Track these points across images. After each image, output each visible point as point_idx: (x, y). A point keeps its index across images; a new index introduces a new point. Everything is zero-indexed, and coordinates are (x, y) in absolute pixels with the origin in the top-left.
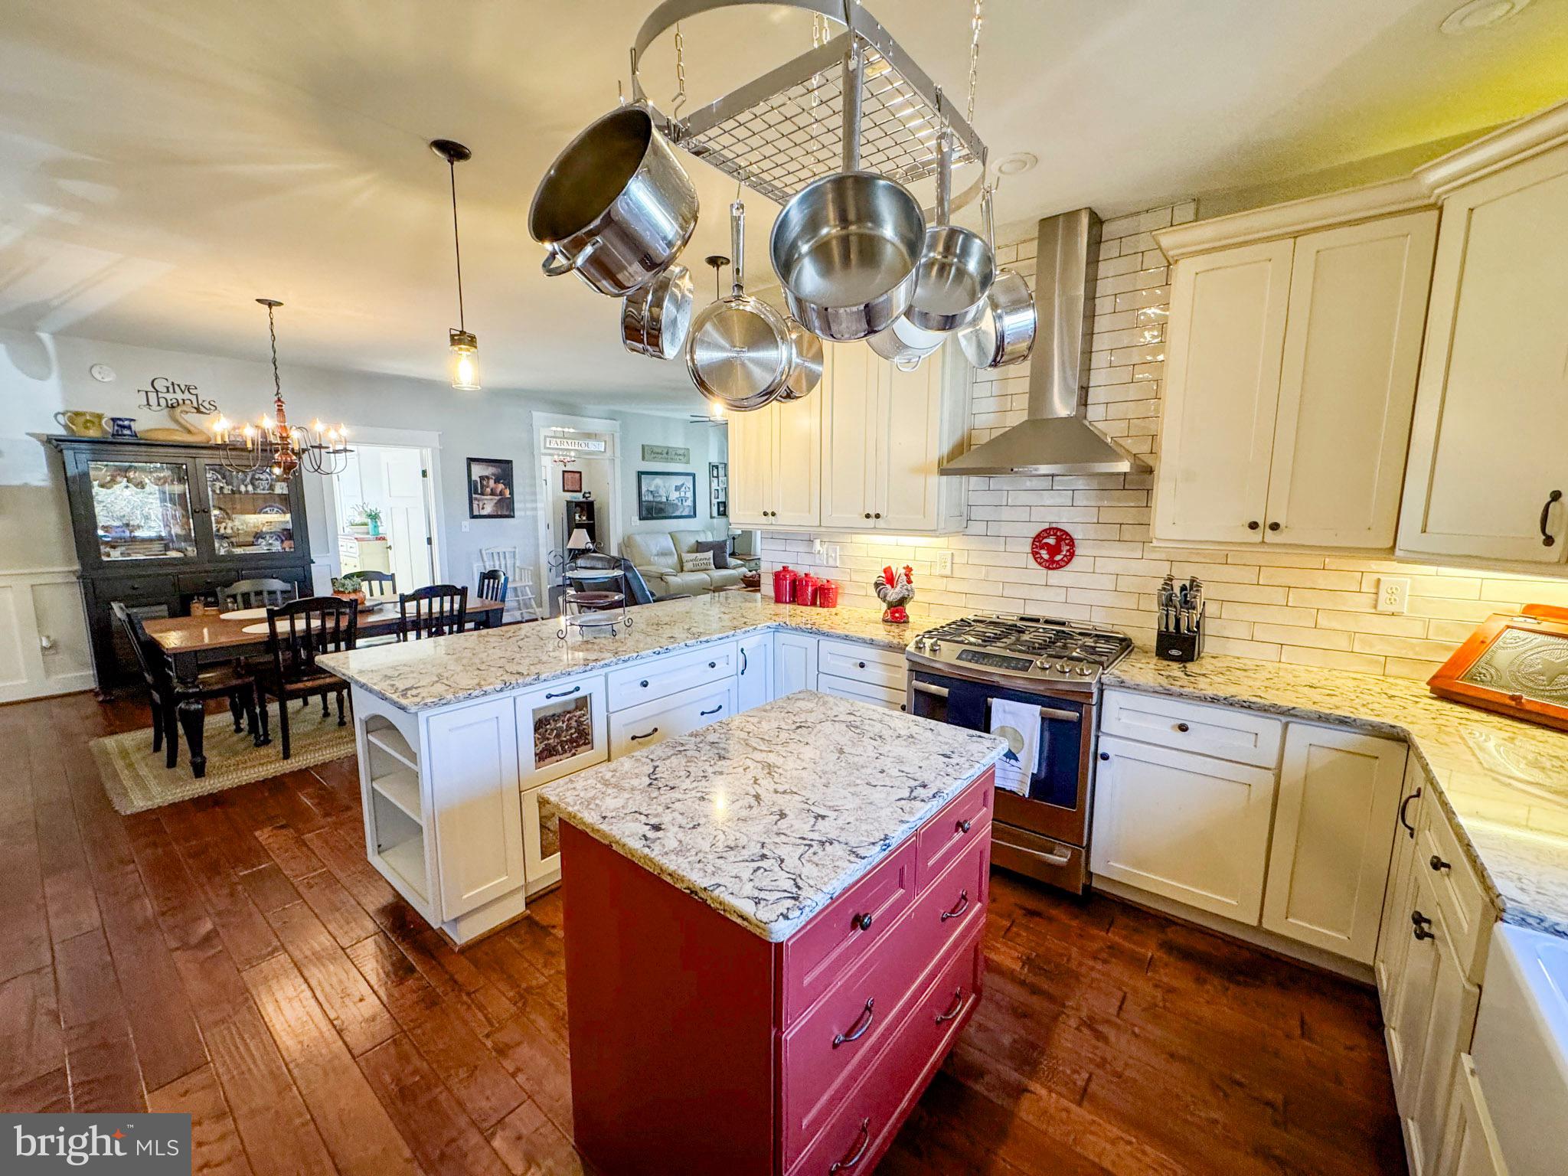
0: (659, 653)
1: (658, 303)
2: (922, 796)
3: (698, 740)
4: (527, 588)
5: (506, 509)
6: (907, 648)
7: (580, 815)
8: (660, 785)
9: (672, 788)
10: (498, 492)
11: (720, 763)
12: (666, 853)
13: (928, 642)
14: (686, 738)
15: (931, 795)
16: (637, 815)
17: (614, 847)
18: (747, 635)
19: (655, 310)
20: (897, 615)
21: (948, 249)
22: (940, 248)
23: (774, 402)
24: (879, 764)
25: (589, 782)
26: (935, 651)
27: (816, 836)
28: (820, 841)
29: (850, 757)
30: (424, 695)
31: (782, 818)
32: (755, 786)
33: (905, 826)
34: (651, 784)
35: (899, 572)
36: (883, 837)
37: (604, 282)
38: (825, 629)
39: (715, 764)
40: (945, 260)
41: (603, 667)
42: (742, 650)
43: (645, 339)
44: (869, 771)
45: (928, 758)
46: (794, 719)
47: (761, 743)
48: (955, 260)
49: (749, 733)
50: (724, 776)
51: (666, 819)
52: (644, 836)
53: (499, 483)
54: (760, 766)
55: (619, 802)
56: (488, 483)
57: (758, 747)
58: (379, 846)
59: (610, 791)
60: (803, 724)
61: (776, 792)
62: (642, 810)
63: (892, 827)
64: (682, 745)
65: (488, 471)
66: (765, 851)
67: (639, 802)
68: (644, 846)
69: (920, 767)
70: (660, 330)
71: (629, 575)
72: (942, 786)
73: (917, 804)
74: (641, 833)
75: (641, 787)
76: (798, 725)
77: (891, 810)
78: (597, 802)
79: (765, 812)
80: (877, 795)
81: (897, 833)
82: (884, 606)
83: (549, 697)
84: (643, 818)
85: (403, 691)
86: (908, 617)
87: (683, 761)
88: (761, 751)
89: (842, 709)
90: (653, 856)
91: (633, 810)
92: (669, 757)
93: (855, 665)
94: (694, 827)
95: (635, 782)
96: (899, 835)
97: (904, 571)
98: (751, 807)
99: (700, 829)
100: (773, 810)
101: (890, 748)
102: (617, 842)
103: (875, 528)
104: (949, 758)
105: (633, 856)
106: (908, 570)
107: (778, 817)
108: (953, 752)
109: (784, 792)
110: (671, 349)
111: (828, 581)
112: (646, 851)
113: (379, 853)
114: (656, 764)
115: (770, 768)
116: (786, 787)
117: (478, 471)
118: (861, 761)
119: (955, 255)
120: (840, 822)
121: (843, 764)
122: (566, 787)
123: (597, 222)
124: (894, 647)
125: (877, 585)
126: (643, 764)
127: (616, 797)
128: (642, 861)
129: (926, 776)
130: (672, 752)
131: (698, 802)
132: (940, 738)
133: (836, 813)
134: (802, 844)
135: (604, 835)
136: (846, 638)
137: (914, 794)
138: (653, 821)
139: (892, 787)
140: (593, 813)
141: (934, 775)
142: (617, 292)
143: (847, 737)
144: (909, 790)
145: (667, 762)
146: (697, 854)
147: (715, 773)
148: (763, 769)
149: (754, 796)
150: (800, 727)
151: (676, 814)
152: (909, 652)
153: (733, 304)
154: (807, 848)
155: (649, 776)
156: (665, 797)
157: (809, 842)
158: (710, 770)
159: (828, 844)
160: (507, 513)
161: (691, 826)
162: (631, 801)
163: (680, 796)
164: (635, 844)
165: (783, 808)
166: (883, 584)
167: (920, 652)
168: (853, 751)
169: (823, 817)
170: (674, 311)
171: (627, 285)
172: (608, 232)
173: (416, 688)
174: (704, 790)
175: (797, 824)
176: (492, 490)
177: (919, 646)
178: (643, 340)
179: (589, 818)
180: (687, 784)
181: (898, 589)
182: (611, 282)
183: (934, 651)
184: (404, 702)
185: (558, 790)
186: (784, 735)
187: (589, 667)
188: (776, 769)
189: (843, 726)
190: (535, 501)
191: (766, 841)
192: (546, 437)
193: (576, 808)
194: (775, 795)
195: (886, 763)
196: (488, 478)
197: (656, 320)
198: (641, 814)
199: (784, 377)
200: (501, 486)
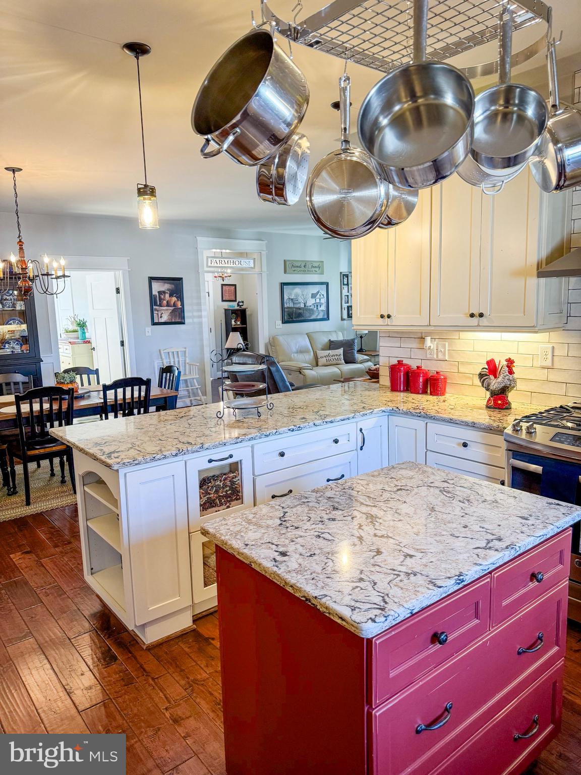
0: (293, 431)
1: (282, 164)
2: (496, 547)
3: (318, 495)
4: (195, 380)
5: (178, 318)
6: (506, 431)
7: (229, 542)
8: (288, 525)
9: (297, 528)
10: (172, 303)
11: (334, 512)
12: (289, 572)
13: (524, 425)
14: (309, 493)
15: (504, 546)
16: (271, 545)
17: (253, 566)
18: (365, 417)
19: (280, 170)
20: (500, 402)
21: (508, 102)
22: (502, 102)
23: (377, 228)
24: (464, 521)
25: (237, 520)
26: (531, 433)
27: (404, 569)
28: (406, 573)
29: (440, 514)
30: (123, 457)
31: (378, 555)
32: (359, 530)
33: (478, 568)
34: (281, 524)
35: (502, 364)
36: (458, 573)
37: (244, 157)
38: (433, 413)
39: (330, 513)
40: (507, 110)
41: (249, 440)
42: (361, 430)
43: (273, 192)
44: (454, 525)
45: (507, 519)
46: (396, 483)
47: (368, 500)
48: (515, 109)
49: (358, 492)
50: (337, 522)
51: (291, 548)
52: (274, 559)
53: (173, 297)
54: (364, 516)
55: (258, 535)
56: (165, 296)
57: (365, 503)
58: (92, 569)
59: (251, 527)
60: (402, 488)
61: (375, 535)
62: (274, 542)
63: (467, 568)
64: (306, 498)
65: (165, 287)
66: (362, 576)
67: (272, 536)
68: (274, 566)
69: (499, 525)
70: (284, 184)
71: (273, 369)
72: (515, 540)
73: (492, 552)
74: (272, 556)
75: (273, 526)
76: (399, 488)
77: (469, 555)
78: (242, 534)
79: (365, 549)
80: (459, 544)
81: (470, 572)
82: (488, 394)
83: (210, 461)
84: (274, 547)
85: (108, 454)
86: (509, 404)
87: (306, 510)
88: (367, 505)
89: (437, 478)
90: (279, 573)
91: (268, 541)
92: (296, 506)
93: (458, 444)
94: (311, 556)
95: (270, 522)
96: (471, 573)
97: (506, 363)
98: (355, 545)
99: (315, 557)
100: (372, 548)
101: (475, 510)
102: (255, 562)
103: (479, 326)
104: (527, 519)
105: (266, 572)
106: (510, 362)
107: (375, 553)
108: (530, 516)
109: (382, 536)
110: (293, 197)
111: (437, 373)
112: (275, 569)
113: (92, 574)
114: (286, 510)
115: (372, 518)
116: (384, 533)
117: (157, 287)
118: (449, 517)
119: (515, 105)
120: (424, 561)
121: (433, 519)
122: (220, 523)
123: (238, 117)
124: (495, 430)
125: (481, 376)
126: (277, 510)
127: (255, 532)
128: (272, 575)
129: (502, 533)
130: (298, 503)
131: (315, 539)
132: (521, 504)
133: (422, 554)
134: (392, 574)
135: (247, 557)
136: (451, 421)
137: (490, 545)
138: (281, 549)
139: (472, 539)
140: (239, 542)
141: (509, 532)
142: (252, 163)
143: (439, 499)
144: (486, 541)
145: (294, 510)
146: (311, 574)
147: (329, 519)
148: (367, 518)
149: (358, 537)
150: (401, 489)
151: (298, 546)
152: (506, 433)
153: (343, 156)
154: (396, 576)
155: (280, 519)
156: (290, 533)
157: (398, 573)
158: (326, 517)
159: (412, 575)
160: (179, 321)
161: (309, 555)
162: (266, 535)
163: (302, 534)
164: (268, 564)
165: (380, 547)
166: (486, 375)
167: (517, 434)
168: (443, 510)
169: (411, 556)
170: (295, 168)
171: (260, 157)
172: (245, 123)
173: (117, 452)
174: (320, 531)
175: (390, 560)
176: (167, 302)
177: (516, 428)
178: (272, 192)
179: (236, 544)
180: (308, 525)
181: (500, 379)
182: (248, 156)
183: (529, 433)
184: (109, 461)
185: (215, 525)
186: (386, 495)
187: (240, 440)
188: (377, 520)
189: (437, 491)
190: (200, 310)
191: (364, 569)
192: (207, 258)
193: (227, 537)
194: (374, 538)
195: (471, 521)
196: (164, 292)
197: (281, 177)
198: (273, 544)
199: (383, 208)
200: (174, 299)
